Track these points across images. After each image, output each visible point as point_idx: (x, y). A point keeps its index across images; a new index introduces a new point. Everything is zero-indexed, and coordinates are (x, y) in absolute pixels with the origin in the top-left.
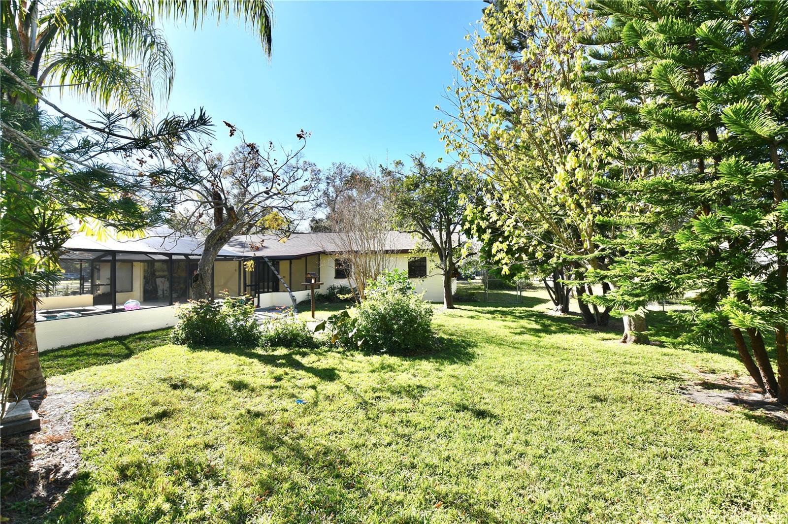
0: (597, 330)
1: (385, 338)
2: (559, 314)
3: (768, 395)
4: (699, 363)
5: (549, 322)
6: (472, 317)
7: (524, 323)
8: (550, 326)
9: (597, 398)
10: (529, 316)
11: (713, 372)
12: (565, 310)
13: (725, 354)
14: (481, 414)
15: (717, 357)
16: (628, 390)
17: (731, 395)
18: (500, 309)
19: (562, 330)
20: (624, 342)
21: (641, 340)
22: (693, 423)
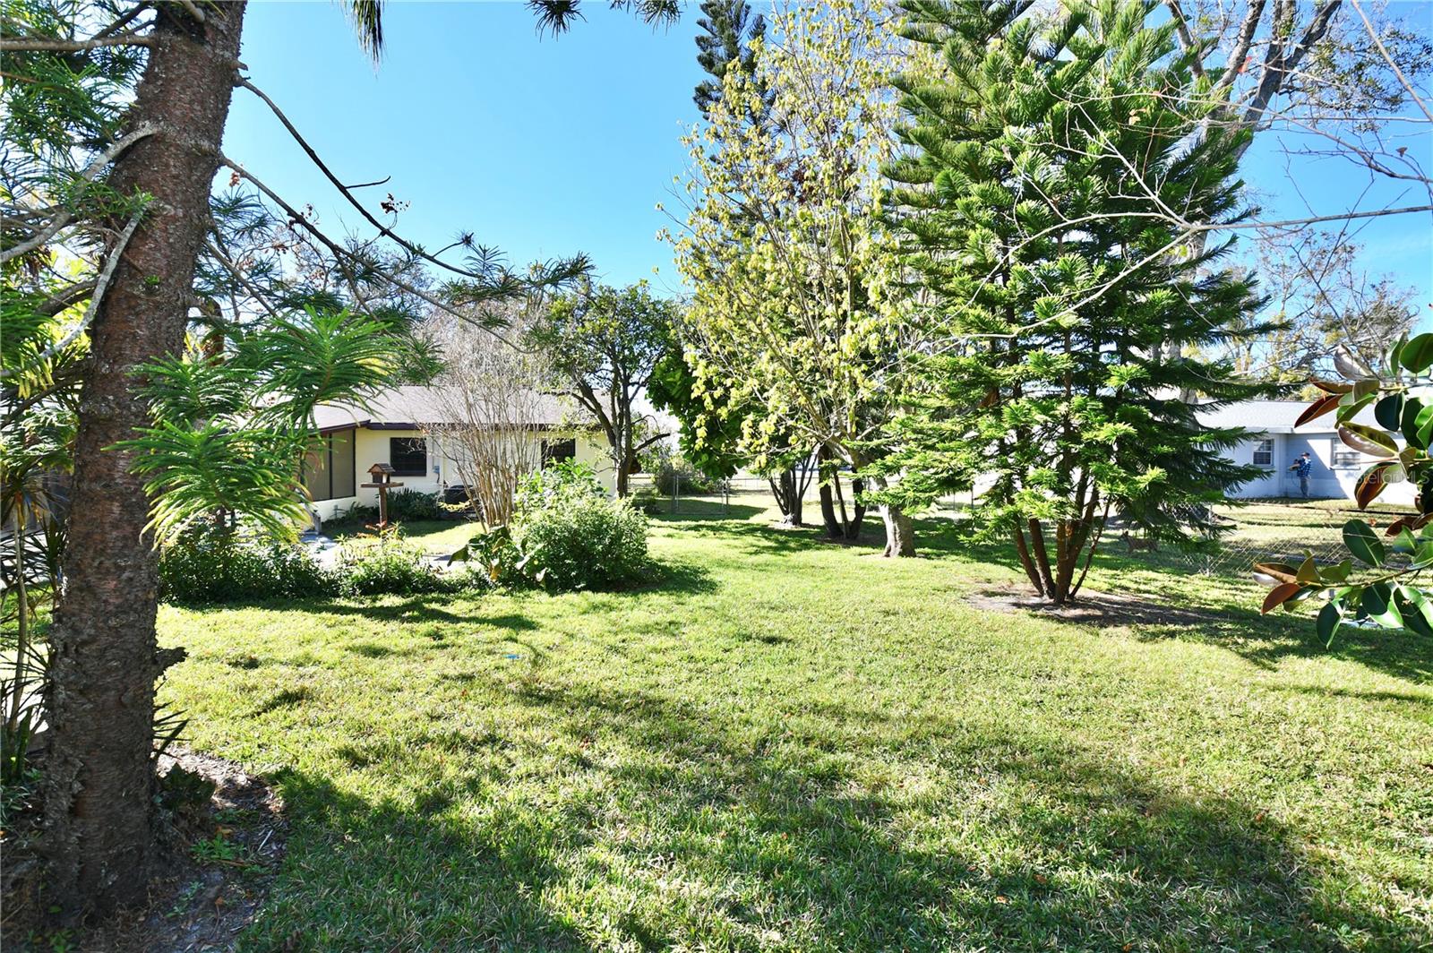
0: (847, 545)
1: (579, 567)
2: (789, 527)
3: (1046, 597)
4: (973, 573)
5: (782, 538)
6: (669, 536)
7: (749, 539)
8: (786, 542)
9: (887, 613)
10: (752, 530)
11: (989, 581)
12: (797, 520)
13: (996, 563)
14: (771, 640)
15: (988, 566)
16: (913, 603)
17: (1012, 600)
18: (702, 522)
19: (806, 547)
20: (888, 556)
21: (907, 552)
22: (988, 624)
